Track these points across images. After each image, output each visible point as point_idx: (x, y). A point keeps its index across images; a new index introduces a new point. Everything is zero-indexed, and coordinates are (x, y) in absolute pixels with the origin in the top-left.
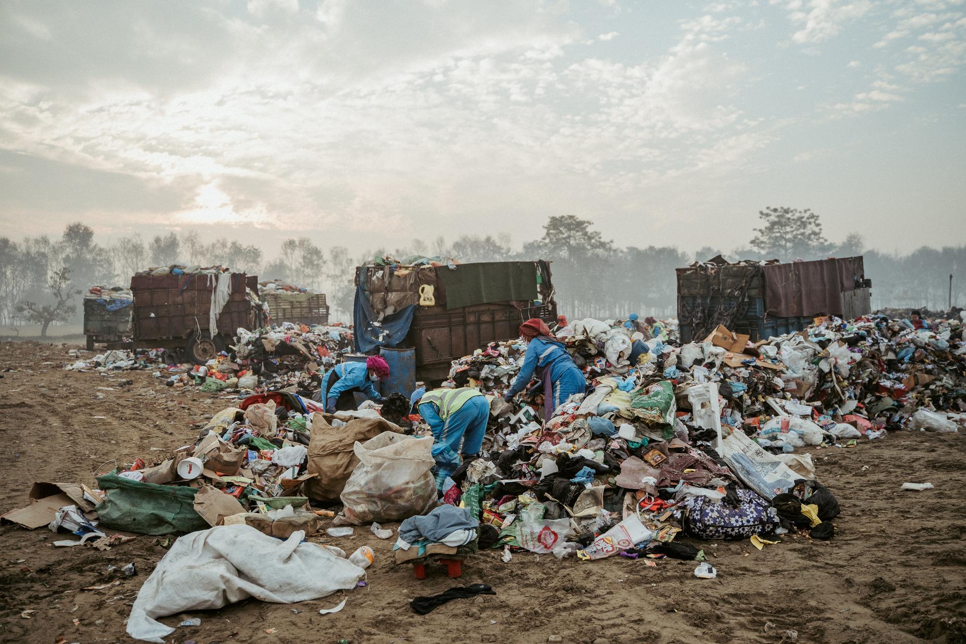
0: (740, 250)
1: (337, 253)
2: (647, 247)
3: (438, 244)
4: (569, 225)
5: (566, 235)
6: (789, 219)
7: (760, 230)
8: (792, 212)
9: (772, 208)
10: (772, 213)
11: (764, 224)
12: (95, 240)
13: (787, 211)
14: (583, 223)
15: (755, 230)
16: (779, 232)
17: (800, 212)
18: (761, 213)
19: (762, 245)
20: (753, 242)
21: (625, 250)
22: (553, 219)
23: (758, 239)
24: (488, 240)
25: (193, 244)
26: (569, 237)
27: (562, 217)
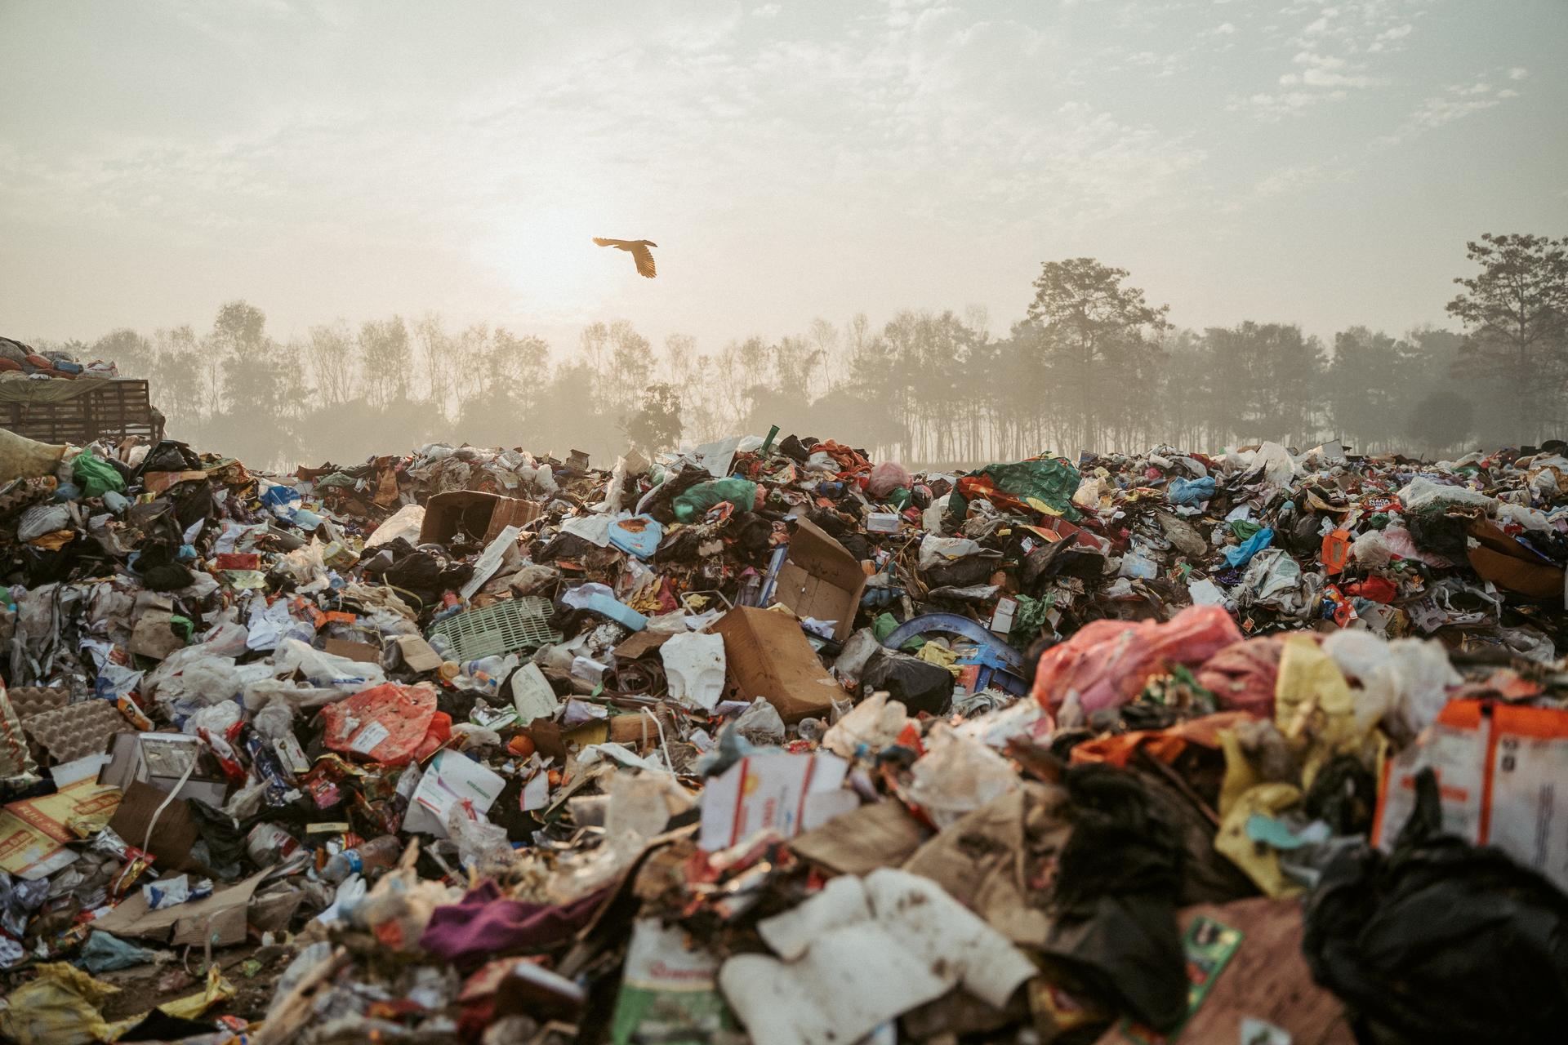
0: (1422, 330)
1: (678, 345)
2: (1241, 322)
3: (857, 327)
4: (1082, 276)
5: (1077, 299)
6: (1529, 258)
7: (1469, 283)
8: (1536, 243)
9: (1495, 236)
10: (1495, 247)
11: (1476, 269)
12: (269, 331)
13: (1526, 242)
14: (1109, 273)
15: (1457, 281)
16: (1509, 285)
17: (1554, 243)
18: (1472, 246)
19: (1473, 312)
20: (1452, 306)
21: (1202, 334)
22: (1051, 267)
23: (1464, 300)
24: (947, 317)
25: (432, 335)
26: (1084, 302)
27: (1068, 263)
